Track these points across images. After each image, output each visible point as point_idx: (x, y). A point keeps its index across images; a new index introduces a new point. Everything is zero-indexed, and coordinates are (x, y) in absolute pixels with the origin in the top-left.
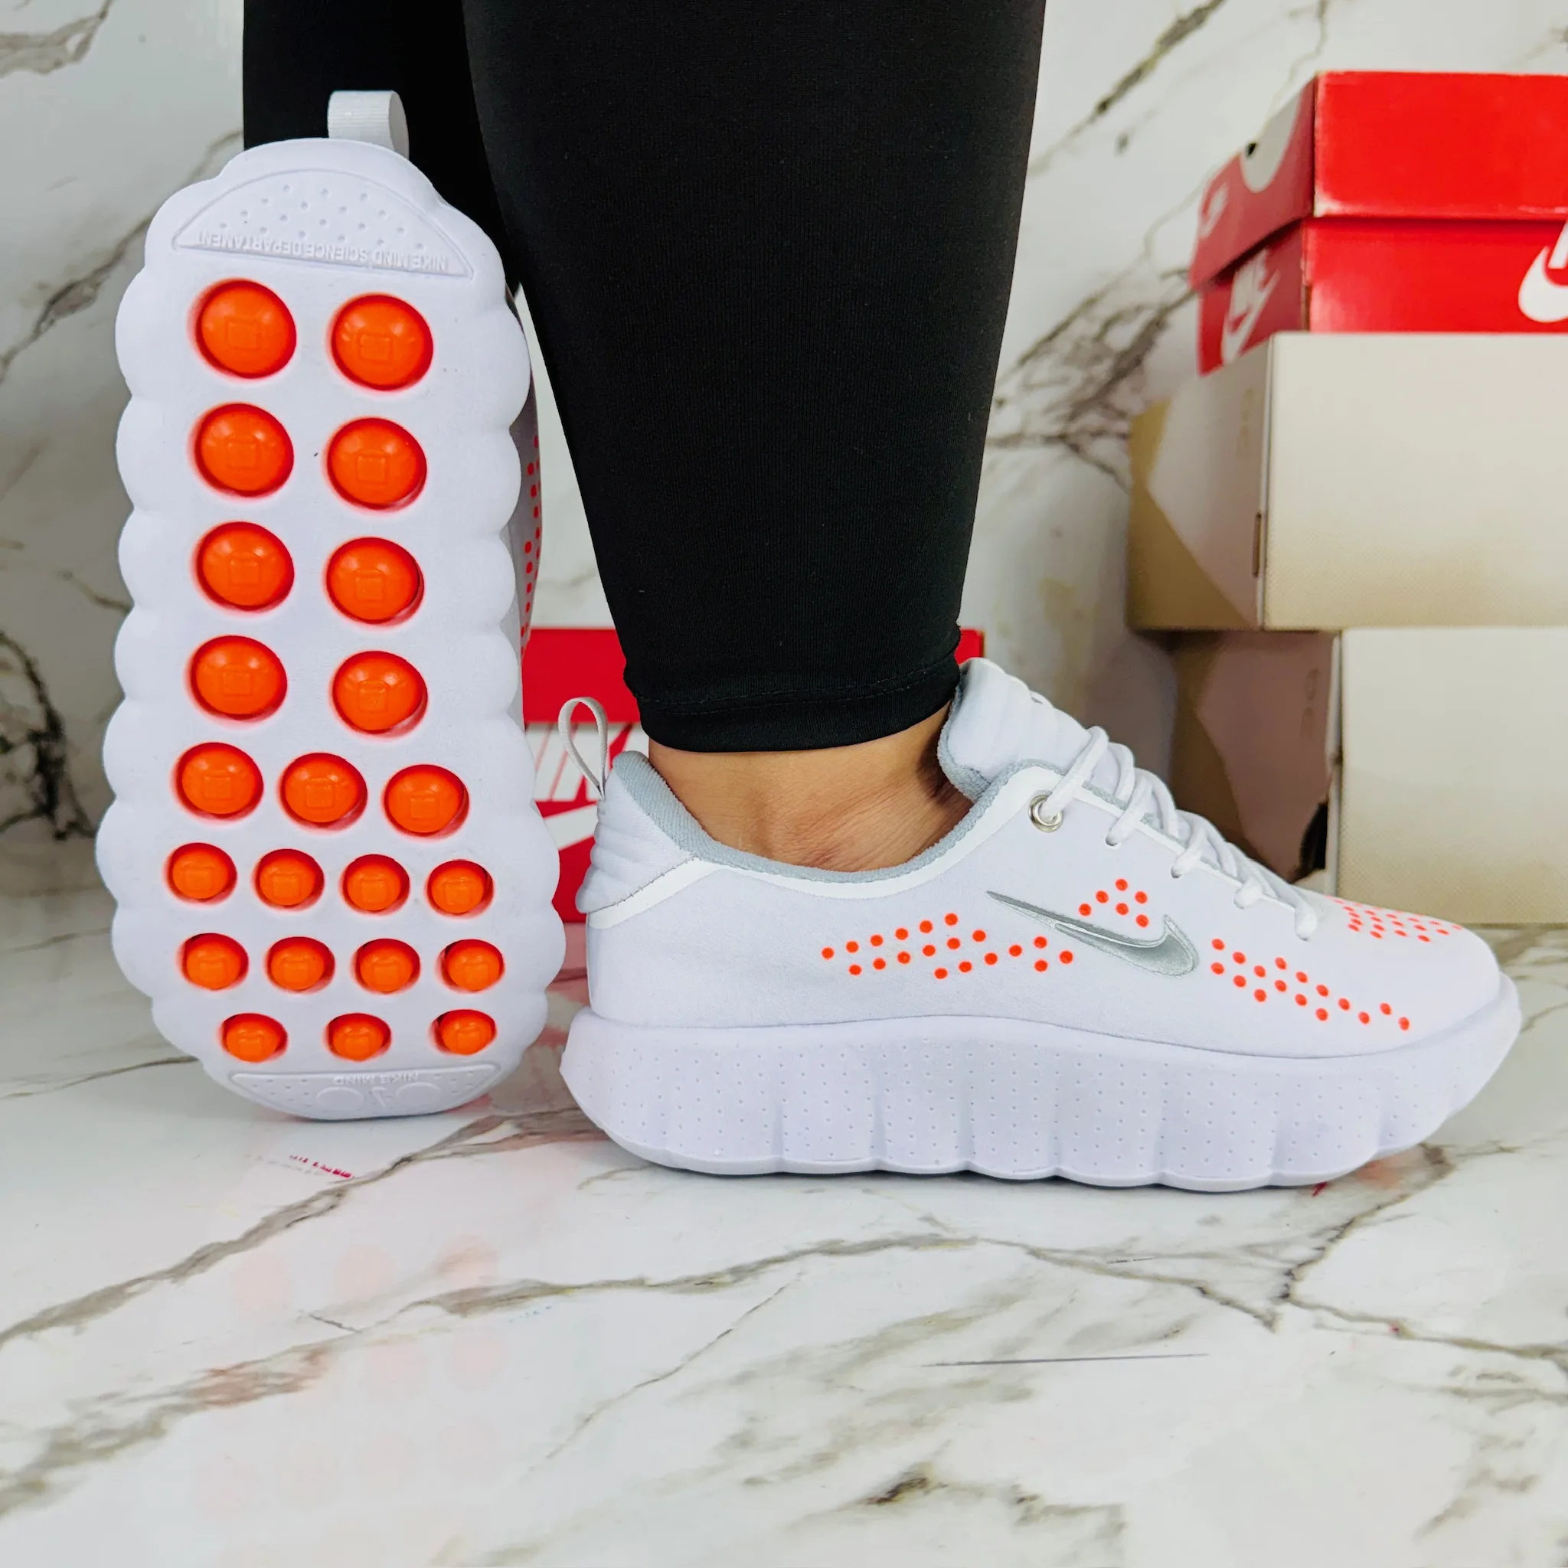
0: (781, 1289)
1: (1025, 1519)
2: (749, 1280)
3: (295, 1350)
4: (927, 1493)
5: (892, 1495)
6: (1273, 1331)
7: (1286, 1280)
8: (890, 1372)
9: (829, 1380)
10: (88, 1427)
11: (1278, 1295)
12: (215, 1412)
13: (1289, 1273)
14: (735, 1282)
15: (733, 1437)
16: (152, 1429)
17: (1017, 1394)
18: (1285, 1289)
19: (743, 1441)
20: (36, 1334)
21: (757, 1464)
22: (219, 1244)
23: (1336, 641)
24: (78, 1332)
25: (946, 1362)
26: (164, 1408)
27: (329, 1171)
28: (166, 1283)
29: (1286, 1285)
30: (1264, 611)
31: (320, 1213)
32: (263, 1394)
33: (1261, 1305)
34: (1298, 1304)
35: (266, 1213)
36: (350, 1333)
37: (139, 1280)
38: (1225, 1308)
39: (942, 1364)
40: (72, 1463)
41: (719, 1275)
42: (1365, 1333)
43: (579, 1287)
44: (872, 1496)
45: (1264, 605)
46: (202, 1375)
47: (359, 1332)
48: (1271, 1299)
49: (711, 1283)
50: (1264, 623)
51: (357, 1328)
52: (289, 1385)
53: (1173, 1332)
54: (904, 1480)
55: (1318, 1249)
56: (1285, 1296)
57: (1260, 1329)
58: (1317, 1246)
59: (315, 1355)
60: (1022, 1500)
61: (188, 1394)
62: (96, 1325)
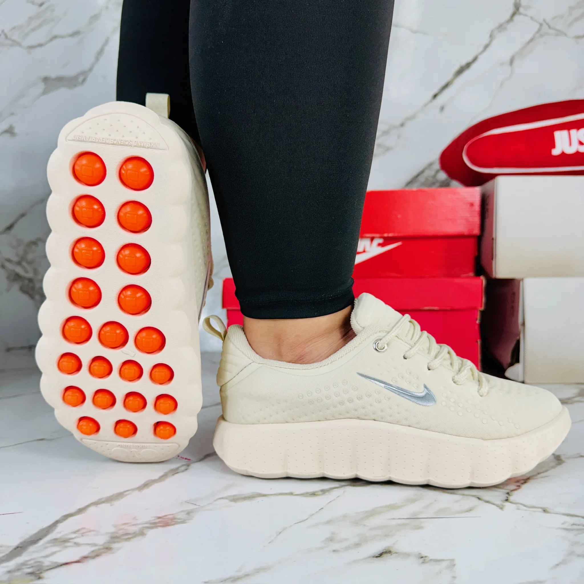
0: (338, 497)
1: (423, 563)
2: (327, 493)
3: (182, 511)
4: (391, 555)
5: (381, 555)
6: (503, 510)
7: (507, 495)
8: (376, 521)
9: (357, 523)
10: (121, 532)
11: (505, 500)
12: (160, 529)
13: (508, 493)
14: (323, 494)
15: (327, 538)
16: (141, 533)
17: (419, 528)
18: (506, 498)
19: (331, 539)
20: (98, 506)
21: (336, 546)
22: (152, 480)
23: (521, 283)
24: (111, 505)
25: (395, 518)
26: (144, 527)
27: (183, 458)
28: (137, 492)
29: (507, 497)
30: (495, 272)
31: (183, 471)
32: (174, 524)
33: (498, 502)
34: (511, 502)
35: (166, 471)
36: (199, 507)
37: (128, 491)
38: (487, 504)
39: (394, 519)
40: (118, 542)
41: (316, 492)
42: (534, 511)
43: (272, 495)
44: (373, 555)
45: (495, 270)
46: (153, 519)
47: (202, 507)
48: (502, 501)
49: (315, 494)
50: (495, 276)
51: (201, 505)
52: (183, 522)
53: (470, 510)
54: (384, 551)
55: (518, 486)
56: (507, 500)
57: (498, 509)
58: (517, 485)
59: (189, 513)
60: (422, 557)
61: (151, 524)
62: (117, 503)
